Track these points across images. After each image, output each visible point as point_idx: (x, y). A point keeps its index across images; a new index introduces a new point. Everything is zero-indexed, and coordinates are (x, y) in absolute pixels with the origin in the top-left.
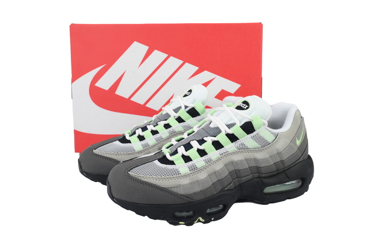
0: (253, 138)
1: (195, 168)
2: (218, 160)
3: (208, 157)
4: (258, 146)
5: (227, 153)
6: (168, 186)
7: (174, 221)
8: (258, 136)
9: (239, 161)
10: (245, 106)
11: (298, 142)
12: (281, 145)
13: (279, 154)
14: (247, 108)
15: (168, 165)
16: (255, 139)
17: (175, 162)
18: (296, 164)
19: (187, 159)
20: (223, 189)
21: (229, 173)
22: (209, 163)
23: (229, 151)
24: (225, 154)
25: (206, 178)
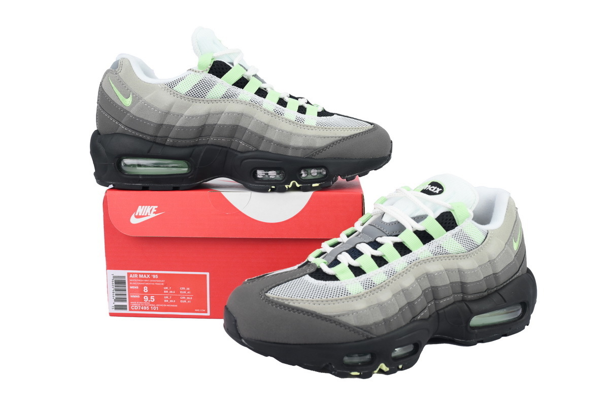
0: (455, 236)
1: (373, 284)
2: (406, 271)
3: (389, 267)
4: (462, 249)
5: (418, 261)
6: (335, 314)
7: (343, 372)
8: (462, 233)
9: (437, 272)
10: (436, 190)
11: (516, 246)
12: (494, 249)
13: (491, 262)
14: (440, 192)
15: (327, 282)
16: (458, 238)
17: (338, 276)
18: (514, 279)
19: (357, 271)
20: (414, 317)
21: (423, 291)
22: (392, 277)
23: (420, 257)
24: (414, 262)
25: (390, 300)
